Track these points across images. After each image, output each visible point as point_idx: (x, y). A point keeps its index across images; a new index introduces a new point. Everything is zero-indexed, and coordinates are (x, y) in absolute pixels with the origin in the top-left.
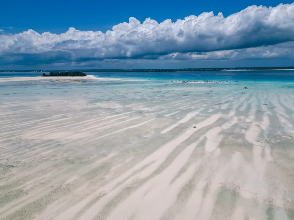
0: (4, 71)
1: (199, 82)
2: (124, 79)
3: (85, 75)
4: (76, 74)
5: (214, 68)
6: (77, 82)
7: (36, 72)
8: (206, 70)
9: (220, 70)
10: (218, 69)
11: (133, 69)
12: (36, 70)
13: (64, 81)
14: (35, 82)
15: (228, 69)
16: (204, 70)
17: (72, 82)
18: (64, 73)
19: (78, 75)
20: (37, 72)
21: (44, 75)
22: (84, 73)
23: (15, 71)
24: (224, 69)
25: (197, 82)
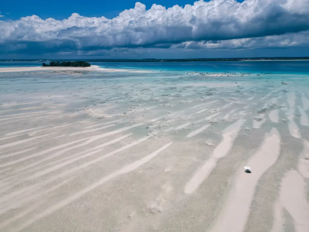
0: (6, 60)
1: (220, 75)
2: (132, 70)
3: (89, 65)
4: (79, 64)
5: (231, 58)
6: (77, 74)
7: (39, 61)
8: (223, 60)
9: (238, 60)
10: (235, 59)
11: (144, 59)
12: (40, 60)
13: (63, 73)
14: (29, 73)
15: (246, 59)
16: (220, 59)
17: (71, 74)
18: (66, 63)
19: (81, 66)
20: (41, 61)
21: (44, 65)
22: (89, 62)
23: (18, 60)
24: (242, 59)
25: (218, 75)
